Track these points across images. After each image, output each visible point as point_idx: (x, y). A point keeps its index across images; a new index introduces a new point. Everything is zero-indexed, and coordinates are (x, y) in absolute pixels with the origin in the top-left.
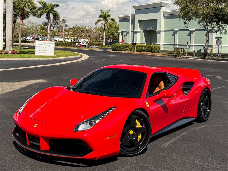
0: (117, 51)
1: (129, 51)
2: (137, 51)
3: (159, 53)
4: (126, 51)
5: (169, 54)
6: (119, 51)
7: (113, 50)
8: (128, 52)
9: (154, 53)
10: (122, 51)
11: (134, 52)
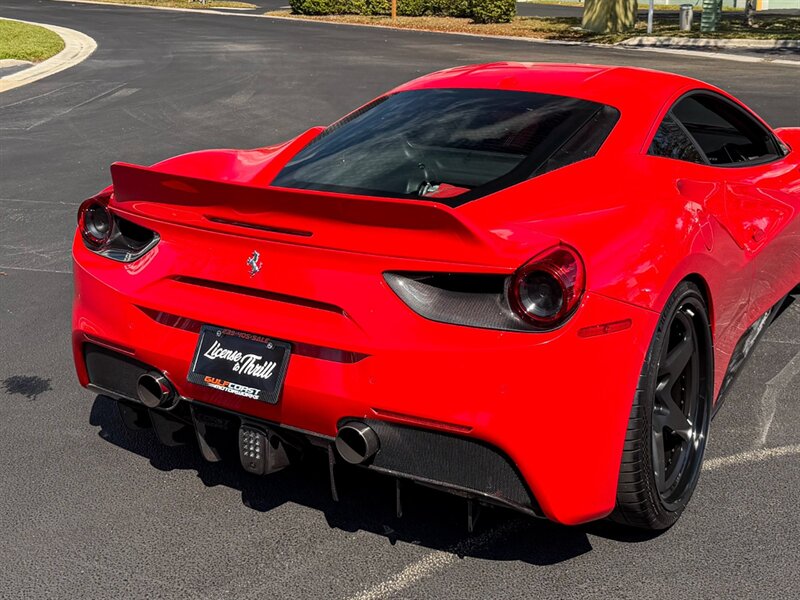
0: (308, 13)
1: (366, 14)
2: (402, 13)
3: (508, 21)
4: (351, 13)
5: (562, 26)
6: (318, 13)
7: (295, 12)
8: (357, 18)
9: (484, 22)
10: (333, 13)
11: (389, 20)
